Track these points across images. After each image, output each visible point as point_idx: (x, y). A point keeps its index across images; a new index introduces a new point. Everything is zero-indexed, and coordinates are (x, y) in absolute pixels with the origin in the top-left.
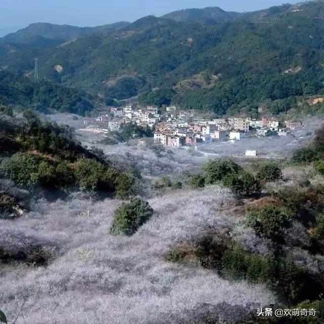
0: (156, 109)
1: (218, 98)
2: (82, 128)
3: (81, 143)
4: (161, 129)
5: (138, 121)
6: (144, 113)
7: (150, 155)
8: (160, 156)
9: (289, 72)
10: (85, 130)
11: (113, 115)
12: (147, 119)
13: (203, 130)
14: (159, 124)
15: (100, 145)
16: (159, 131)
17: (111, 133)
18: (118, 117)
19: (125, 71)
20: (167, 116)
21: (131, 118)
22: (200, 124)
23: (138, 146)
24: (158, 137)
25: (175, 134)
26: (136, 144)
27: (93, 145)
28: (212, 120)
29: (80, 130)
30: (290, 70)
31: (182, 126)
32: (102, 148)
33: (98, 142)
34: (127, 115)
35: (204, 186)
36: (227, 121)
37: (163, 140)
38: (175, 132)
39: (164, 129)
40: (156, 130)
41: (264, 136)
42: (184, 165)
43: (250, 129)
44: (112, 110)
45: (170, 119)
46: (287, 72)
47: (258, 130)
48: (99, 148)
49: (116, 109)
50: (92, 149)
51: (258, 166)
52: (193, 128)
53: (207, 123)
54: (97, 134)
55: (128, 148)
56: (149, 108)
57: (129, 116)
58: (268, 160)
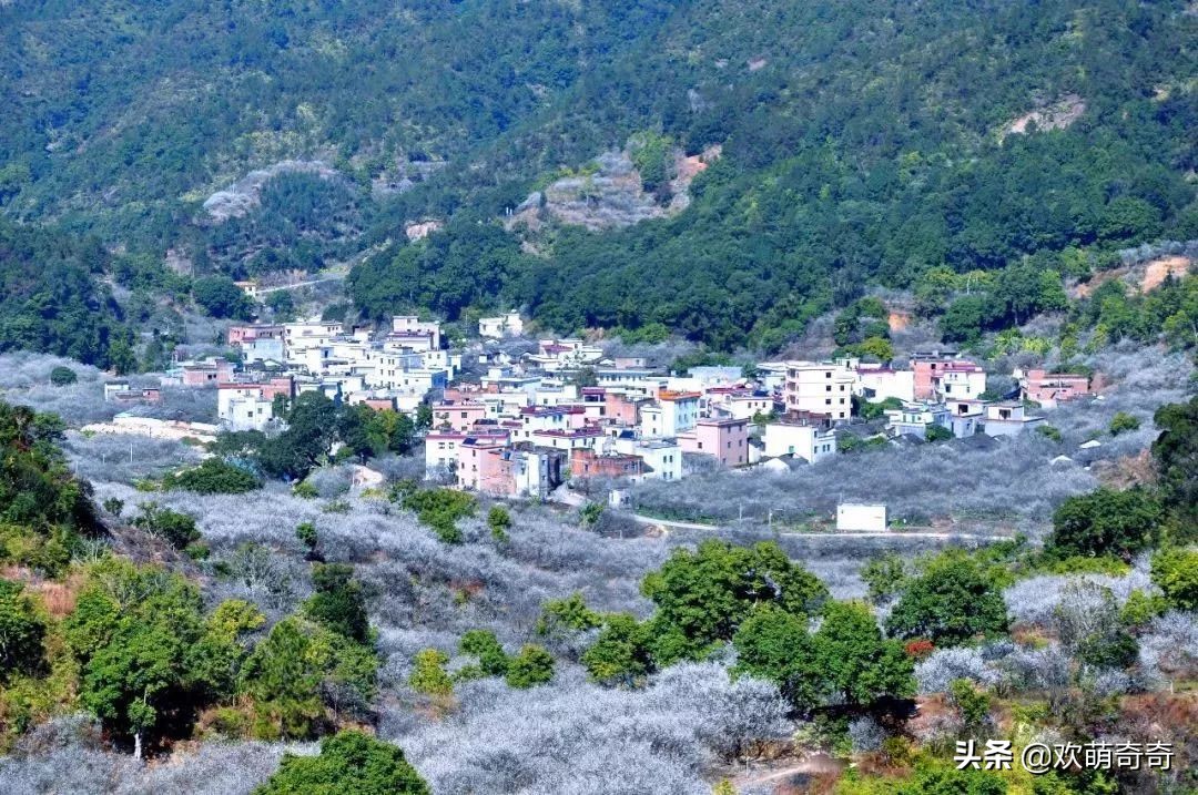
0: (434, 327)
1: (710, 267)
2: (96, 420)
3: (91, 491)
4: (456, 421)
5: (352, 386)
6: (380, 347)
7: (412, 535)
8: (454, 539)
9: (1031, 125)
10: (110, 428)
11: (236, 360)
12: (391, 373)
13: (646, 417)
14: (447, 395)
15: (181, 493)
16: (448, 425)
17: (232, 440)
18: (264, 368)
19: (288, 138)
20: (483, 360)
21: (319, 370)
22: (630, 393)
23: (352, 498)
24: (448, 454)
25: (521, 438)
26: (345, 489)
27: (147, 498)
28: (682, 374)
29: (90, 427)
30: (1036, 116)
31: (552, 403)
32: (193, 508)
33: (171, 482)
34: (299, 359)
35: (651, 670)
36: (751, 374)
37: (469, 467)
38: (521, 433)
39: (473, 416)
40: (437, 421)
41: (918, 442)
42: (565, 579)
43: (854, 412)
44: (232, 338)
45: (495, 374)
46: (1019, 127)
47: (896, 416)
48: (175, 508)
49: (250, 332)
50: (142, 514)
51: (895, 575)
52: (602, 411)
53: (663, 388)
54: (169, 447)
55: (309, 507)
56: (400, 324)
57: (314, 362)
58: (939, 546)
